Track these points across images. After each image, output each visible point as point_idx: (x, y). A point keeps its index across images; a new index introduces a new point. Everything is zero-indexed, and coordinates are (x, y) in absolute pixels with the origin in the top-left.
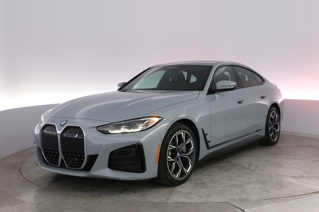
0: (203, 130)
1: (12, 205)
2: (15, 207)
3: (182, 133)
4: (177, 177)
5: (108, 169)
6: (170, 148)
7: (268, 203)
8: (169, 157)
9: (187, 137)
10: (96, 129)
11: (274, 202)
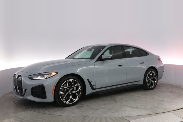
0: (88, 80)
1: (10, 119)
2: (12, 119)
3: (72, 81)
4: (67, 102)
5: (32, 96)
6: (62, 88)
7: (142, 118)
8: (61, 92)
9: (75, 83)
10: (27, 77)
11: (145, 117)
